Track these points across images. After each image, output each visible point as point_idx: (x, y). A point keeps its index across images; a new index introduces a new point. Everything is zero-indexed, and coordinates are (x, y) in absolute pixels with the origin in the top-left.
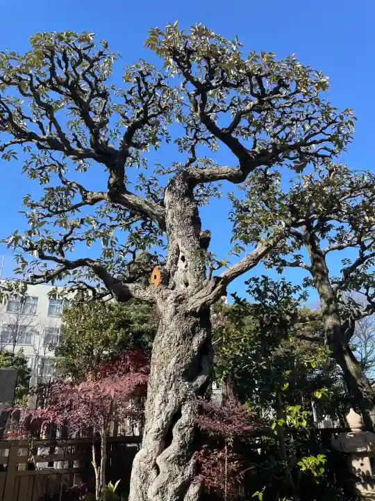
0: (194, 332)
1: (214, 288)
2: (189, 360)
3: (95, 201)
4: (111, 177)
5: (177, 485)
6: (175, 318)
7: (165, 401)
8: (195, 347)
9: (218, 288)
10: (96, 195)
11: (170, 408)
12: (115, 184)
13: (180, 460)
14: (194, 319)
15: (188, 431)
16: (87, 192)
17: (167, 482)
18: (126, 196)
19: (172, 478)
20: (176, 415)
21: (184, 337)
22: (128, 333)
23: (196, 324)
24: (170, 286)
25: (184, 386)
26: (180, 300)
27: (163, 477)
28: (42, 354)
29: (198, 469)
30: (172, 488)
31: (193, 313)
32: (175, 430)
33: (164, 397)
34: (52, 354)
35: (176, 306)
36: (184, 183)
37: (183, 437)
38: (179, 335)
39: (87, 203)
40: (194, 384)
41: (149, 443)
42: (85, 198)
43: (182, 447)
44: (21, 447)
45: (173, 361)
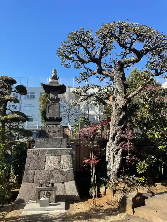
0: (121, 113)
1: (125, 101)
2: (119, 121)
3: (94, 74)
4: (97, 67)
5: (116, 149)
6: (115, 110)
7: (113, 131)
8: (121, 118)
9: (126, 101)
10: (95, 72)
11: (114, 132)
12: (99, 69)
13: (117, 144)
14: (121, 110)
15: (119, 138)
16: (92, 71)
17: (114, 148)
18: (103, 72)
19: (115, 148)
20: (116, 134)
21: (118, 115)
22: (131, 104)
23: (121, 111)
24: (115, 100)
25: (118, 127)
26: (117, 105)
27: (113, 147)
28: (98, 114)
29: (122, 146)
30: (115, 150)
31: (120, 108)
32: (116, 137)
33: (113, 130)
34: (102, 114)
35: (115, 107)
36: (119, 66)
37: (118, 139)
38: (116, 115)
39: (92, 75)
40: (121, 127)
41: (110, 140)
42: (92, 73)
43: (117, 141)
44: (84, 141)
45: (114, 121)
